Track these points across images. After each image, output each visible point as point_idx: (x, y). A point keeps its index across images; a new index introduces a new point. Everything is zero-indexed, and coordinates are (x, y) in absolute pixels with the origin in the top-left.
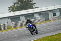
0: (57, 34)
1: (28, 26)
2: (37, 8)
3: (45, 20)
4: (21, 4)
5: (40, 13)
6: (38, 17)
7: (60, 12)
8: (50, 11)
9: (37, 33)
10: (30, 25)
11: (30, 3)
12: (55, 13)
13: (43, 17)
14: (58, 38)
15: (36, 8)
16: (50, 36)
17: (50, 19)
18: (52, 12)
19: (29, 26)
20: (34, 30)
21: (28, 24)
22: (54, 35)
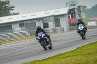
1: (38, 38)
2: (16, 14)
3: (31, 35)
5: (21, 23)
6: (18, 29)
7: (55, 21)
8: (39, 19)
11: (5, 7)
12: (47, 23)
13: (27, 29)
15: (14, 14)
16: (39, 61)
18: (41, 21)
19: (41, 37)
22: (44, 59)
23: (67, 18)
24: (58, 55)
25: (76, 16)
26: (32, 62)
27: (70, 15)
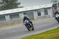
0: (42, 33)
4: (6, 4)
6: (23, 16)
7: (45, 11)
8: (35, 10)
9: (33, 29)
10: (27, 21)
12: (40, 13)
14: (43, 37)
15: (21, 7)
17: (35, 18)
18: (36, 12)
19: (26, 23)
20: (31, 27)
21: (25, 21)
23: (52, 9)
24: (46, 32)
25: (57, 8)
26: (31, 36)
27: (54, 8)
